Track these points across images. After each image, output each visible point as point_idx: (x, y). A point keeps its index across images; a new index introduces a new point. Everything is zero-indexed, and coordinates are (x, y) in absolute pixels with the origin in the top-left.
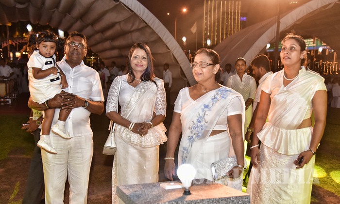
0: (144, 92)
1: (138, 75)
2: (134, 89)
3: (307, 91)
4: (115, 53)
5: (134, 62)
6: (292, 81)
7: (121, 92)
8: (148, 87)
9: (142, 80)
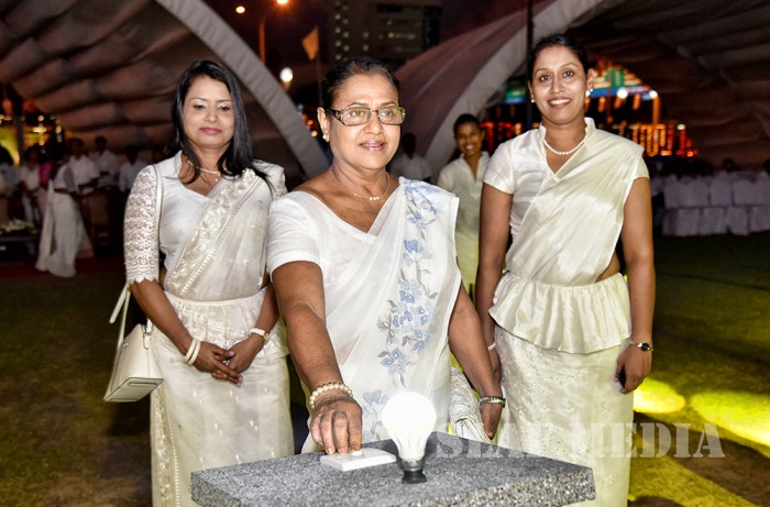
0: (237, 208)
1: (210, 160)
2: (206, 199)
3: (613, 180)
4: (106, 112)
5: (193, 122)
6: (571, 155)
7: (165, 213)
8: (246, 191)
9: (223, 173)
